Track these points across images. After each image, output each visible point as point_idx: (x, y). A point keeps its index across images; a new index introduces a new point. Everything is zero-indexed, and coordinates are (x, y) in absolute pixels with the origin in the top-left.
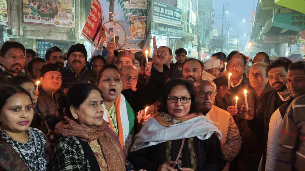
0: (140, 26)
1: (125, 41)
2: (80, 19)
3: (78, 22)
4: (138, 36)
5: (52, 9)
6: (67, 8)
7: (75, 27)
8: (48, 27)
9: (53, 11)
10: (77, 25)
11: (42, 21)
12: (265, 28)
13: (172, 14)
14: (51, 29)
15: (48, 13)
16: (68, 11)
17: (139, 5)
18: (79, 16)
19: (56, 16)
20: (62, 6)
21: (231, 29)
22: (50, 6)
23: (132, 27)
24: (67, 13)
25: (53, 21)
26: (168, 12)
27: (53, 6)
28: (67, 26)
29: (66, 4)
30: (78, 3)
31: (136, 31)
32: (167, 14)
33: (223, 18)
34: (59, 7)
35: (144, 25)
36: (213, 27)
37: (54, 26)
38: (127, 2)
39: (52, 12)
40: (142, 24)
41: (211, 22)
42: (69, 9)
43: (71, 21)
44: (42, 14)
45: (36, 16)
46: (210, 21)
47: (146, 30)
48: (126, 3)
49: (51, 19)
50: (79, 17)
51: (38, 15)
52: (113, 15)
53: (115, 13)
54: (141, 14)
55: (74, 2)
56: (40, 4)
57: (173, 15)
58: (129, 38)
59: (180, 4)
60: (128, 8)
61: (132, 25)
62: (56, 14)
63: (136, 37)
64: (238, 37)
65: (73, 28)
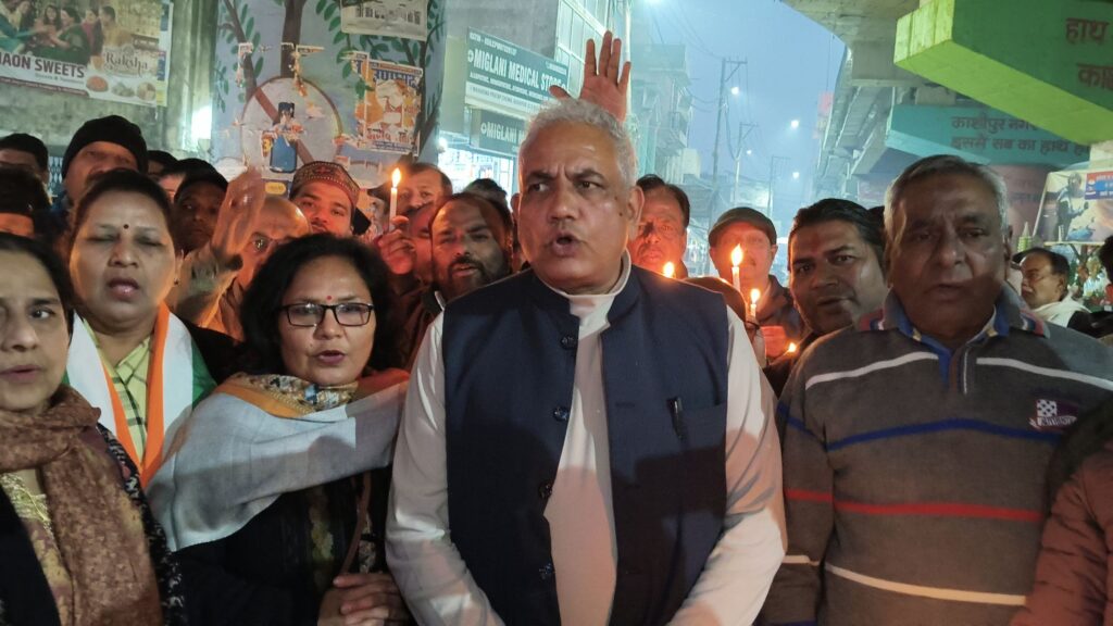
0: (398, 100)
1: (339, 152)
2: (187, 78)
3: (181, 87)
4: (389, 138)
5: (79, 31)
6: (138, 30)
7: (165, 104)
8: (58, 99)
9: (85, 40)
10: (174, 100)
11: (37, 75)
12: (864, 153)
13: (533, 83)
14: (74, 107)
15: (63, 44)
16: (144, 44)
17: (394, 22)
18: (187, 65)
19: (93, 59)
20: (120, 21)
21: (749, 152)
22: (72, 19)
23: (367, 103)
24: (139, 51)
25: (82, 75)
26: (518, 72)
27: (83, 21)
28: (135, 97)
29: (136, 18)
30: (183, 16)
31: (382, 118)
32: (517, 79)
33: (720, 112)
34: (107, 25)
35: (414, 100)
36: (685, 143)
37: (87, 94)
38: (352, 9)
39: (78, 41)
40: (403, 94)
41: (677, 124)
42: (149, 35)
43: (153, 80)
44: (40, 46)
45: (16, 52)
46: (673, 119)
47: (420, 117)
48: (348, 14)
49: (73, 67)
50: (184, 70)
51: (24, 51)
52: (296, 55)
53: (306, 47)
54: (404, 56)
55: (167, 13)
56: (32, 9)
57: (537, 86)
58: (353, 143)
59: (566, 48)
60: (356, 31)
61: (369, 96)
62: (97, 51)
63: (381, 139)
64: (769, 182)
65: (159, 107)
